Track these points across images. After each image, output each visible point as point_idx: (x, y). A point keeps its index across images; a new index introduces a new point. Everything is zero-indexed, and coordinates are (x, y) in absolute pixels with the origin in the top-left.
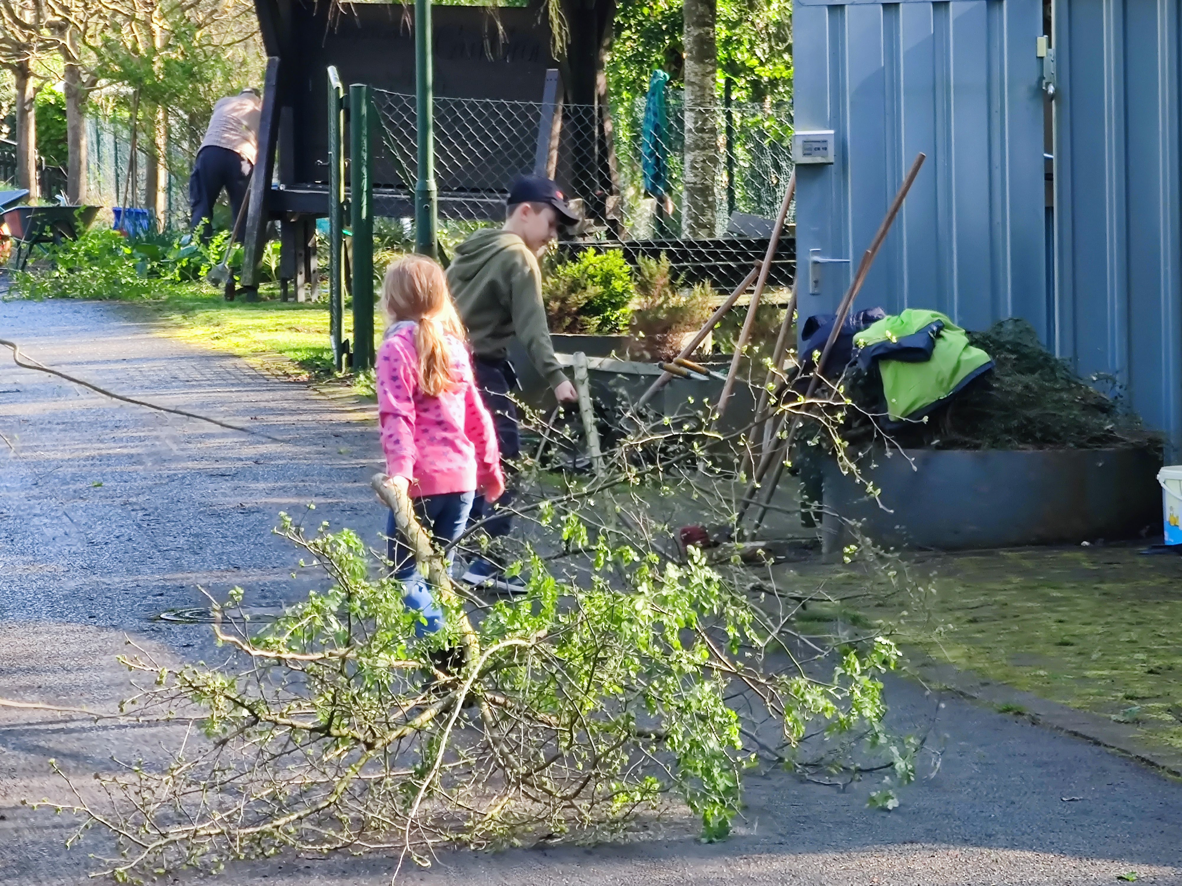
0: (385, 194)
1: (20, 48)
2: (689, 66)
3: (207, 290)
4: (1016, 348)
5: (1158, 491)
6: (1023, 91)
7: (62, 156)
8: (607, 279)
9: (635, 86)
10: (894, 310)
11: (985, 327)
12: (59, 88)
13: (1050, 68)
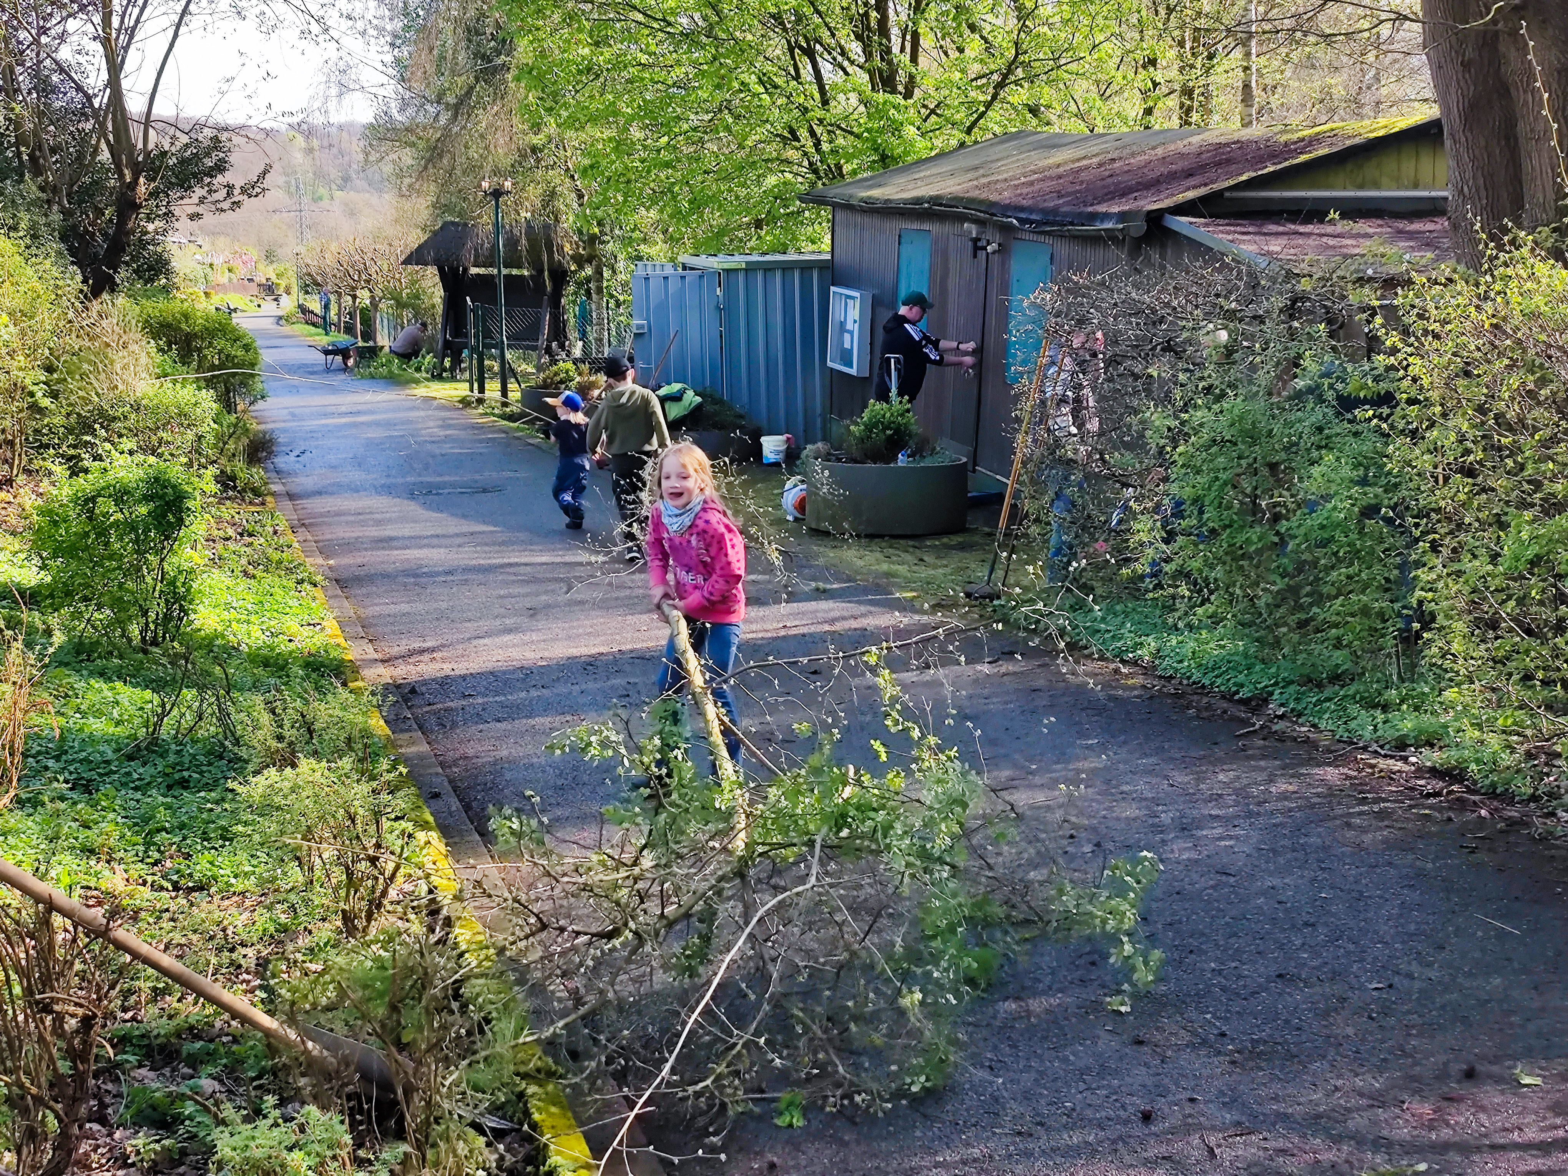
0: (488, 341)
1: (354, 289)
2: (594, 296)
3: (424, 375)
4: (711, 396)
5: (761, 445)
6: (712, 307)
7: (369, 326)
8: (567, 372)
9: (574, 302)
10: (669, 384)
11: (700, 390)
12: (368, 302)
13: (721, 299)
